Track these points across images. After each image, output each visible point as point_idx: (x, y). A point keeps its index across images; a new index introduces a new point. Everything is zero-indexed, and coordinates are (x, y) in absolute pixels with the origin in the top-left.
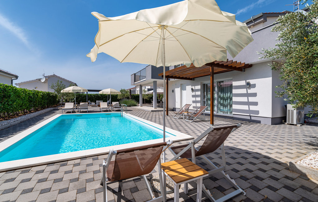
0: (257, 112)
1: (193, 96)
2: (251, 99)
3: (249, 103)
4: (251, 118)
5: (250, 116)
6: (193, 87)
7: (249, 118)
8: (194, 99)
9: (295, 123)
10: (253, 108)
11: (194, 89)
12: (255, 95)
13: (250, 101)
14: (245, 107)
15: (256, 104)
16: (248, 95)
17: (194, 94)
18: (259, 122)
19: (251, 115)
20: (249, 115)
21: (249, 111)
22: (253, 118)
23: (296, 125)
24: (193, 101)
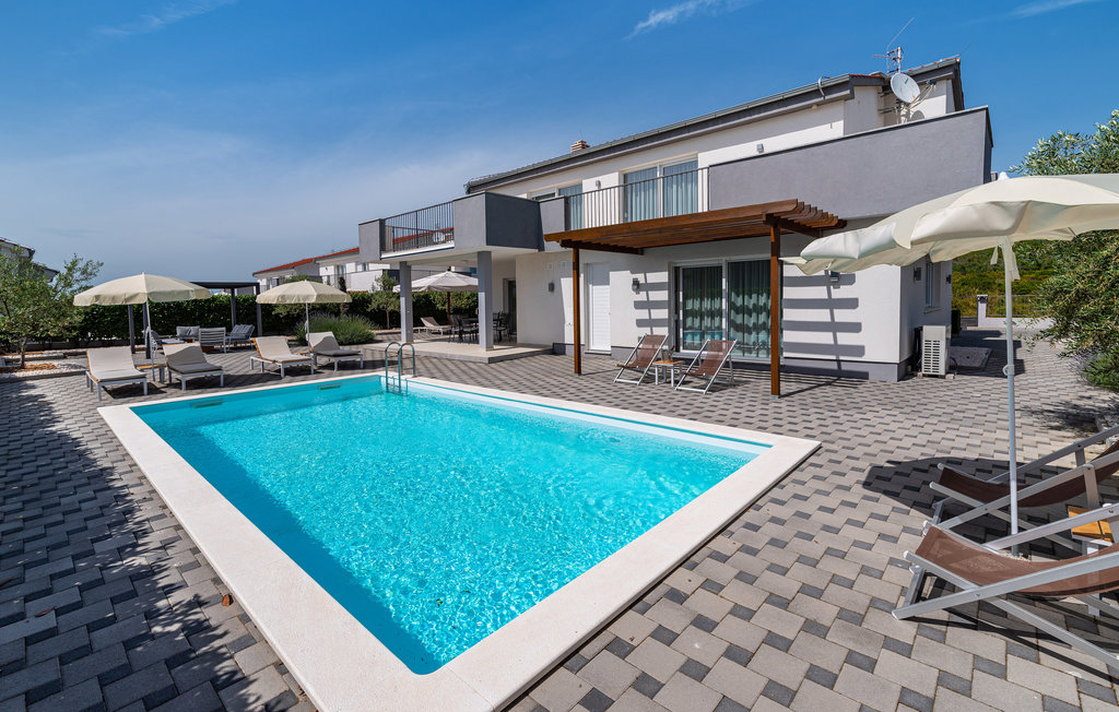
0: (860, 350)
1: (638, 305)
2: (842, 316)
3: (834, 327)
4: (839, 366)
5: (839, 361)
6: (640, 277)
7: (834, 366)
8: (643, 314)
9: (942, 371)
10: (845, 339)
11: (642, 281)
12: (852, 303)
13: (836, 320)
14: (825, 338)
15: (855, 327)
16: (830, 304)
17: (642, 296)
18: (864, 376)
19: (842, 358)
20: (834, 358)
21: (835, 348)
22: (845, 367)
23: (943, 377)
24: (637, 320)
